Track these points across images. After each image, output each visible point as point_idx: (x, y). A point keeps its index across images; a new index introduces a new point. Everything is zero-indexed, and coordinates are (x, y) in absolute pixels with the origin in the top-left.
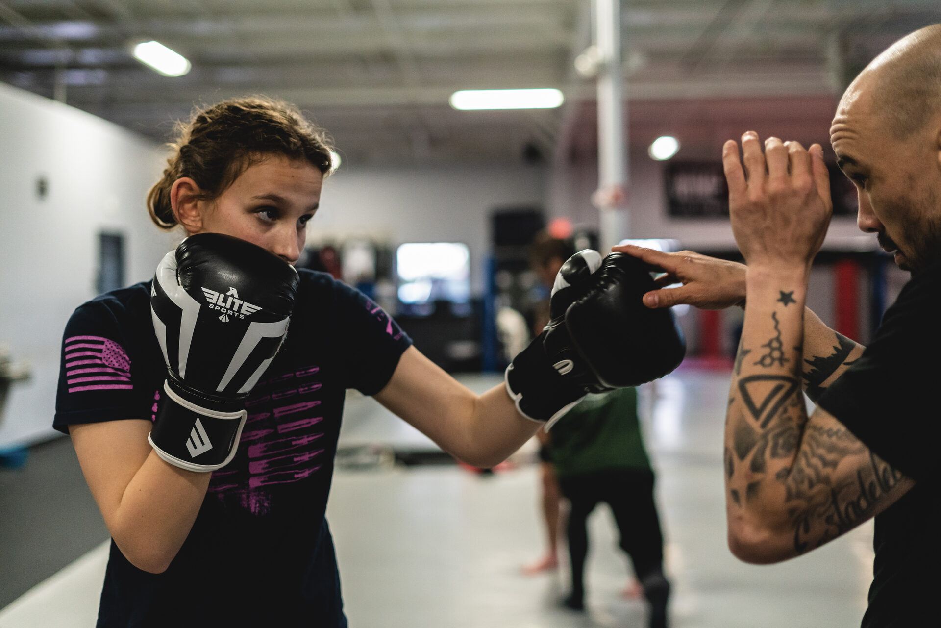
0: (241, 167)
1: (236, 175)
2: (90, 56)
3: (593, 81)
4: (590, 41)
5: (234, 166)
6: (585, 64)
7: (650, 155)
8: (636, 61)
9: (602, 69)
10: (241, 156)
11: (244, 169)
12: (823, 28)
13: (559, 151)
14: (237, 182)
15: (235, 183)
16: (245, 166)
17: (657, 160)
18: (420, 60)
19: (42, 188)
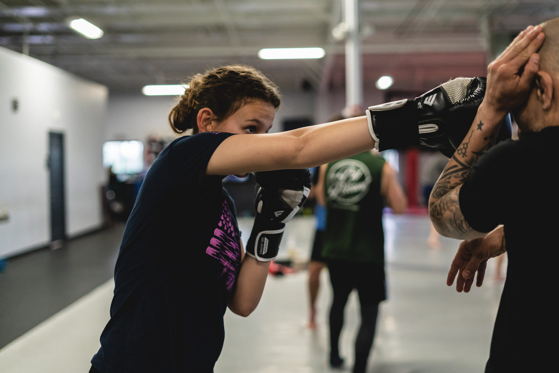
0: (240, 105)
1: (237, 109)
2: (43, 27)
3: (342, 43)
4: (341, 20)
5: (236, 104)
6: (338, 33)
7: (376, 86)
8: (368, 31)
9: (347, 36)
10: (240, 99)
11: (242, 106)
12: (479, 12)
13: (323, 84)
14: (237, 112)
15: (235, 113)
16: (243, 104)
17: (380, 89)
18: (240, 30)
19: (15, 105)
